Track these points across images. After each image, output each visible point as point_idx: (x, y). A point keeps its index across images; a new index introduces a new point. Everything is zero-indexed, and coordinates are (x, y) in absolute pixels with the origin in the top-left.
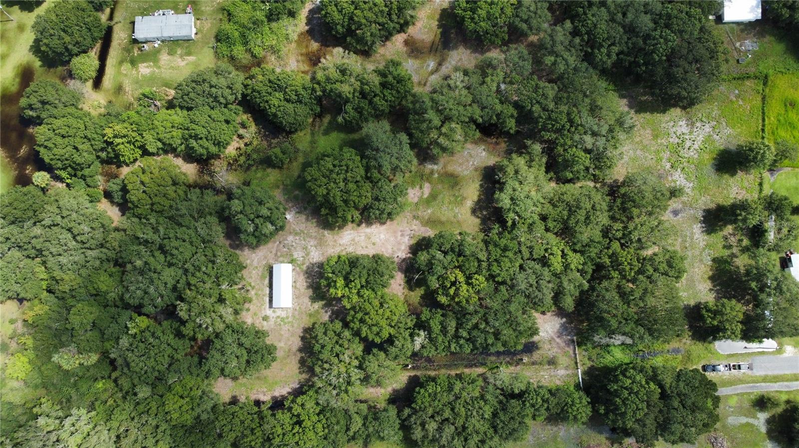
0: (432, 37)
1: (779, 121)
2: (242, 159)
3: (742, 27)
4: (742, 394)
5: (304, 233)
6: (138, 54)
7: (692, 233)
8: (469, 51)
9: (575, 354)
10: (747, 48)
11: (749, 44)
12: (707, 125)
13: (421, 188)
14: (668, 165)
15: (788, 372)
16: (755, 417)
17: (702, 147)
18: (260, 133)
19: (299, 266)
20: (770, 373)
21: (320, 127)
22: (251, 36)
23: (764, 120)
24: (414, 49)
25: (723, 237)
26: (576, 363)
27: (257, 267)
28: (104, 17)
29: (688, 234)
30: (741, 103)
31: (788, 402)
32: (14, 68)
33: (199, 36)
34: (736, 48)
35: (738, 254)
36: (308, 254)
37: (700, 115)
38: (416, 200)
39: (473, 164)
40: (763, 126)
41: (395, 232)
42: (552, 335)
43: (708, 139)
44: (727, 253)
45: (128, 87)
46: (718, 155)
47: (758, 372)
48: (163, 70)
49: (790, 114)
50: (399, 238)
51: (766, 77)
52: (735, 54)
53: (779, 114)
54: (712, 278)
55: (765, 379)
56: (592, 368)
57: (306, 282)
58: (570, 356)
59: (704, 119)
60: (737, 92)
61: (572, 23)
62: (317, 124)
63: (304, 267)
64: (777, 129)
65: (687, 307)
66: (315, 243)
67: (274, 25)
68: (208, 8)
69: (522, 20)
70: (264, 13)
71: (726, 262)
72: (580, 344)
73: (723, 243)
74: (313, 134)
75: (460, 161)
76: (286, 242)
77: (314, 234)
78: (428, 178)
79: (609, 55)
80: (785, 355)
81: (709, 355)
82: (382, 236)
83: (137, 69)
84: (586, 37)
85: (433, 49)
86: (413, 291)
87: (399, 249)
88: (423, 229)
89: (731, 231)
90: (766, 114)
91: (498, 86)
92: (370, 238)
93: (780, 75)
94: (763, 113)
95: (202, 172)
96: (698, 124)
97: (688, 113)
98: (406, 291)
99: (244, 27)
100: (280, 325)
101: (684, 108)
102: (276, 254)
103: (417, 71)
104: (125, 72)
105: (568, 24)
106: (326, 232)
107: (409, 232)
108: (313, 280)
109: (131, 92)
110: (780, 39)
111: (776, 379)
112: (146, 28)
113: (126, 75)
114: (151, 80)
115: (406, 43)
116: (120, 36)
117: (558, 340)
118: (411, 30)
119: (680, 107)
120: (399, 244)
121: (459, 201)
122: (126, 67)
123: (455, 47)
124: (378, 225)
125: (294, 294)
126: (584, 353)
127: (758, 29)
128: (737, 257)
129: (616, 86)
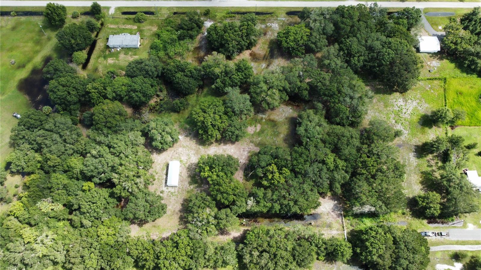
0: (265, 53)
1: (454, 101)
2: (158, 107)
3: (431, 55)
4: (444, 251)
5: (188, 147)
6: (108, 54)
7: (409, 158)
8: (284, 60)
9: (343, 222)
10: (434, 65)
11: (435, 63)
12: (414, 102)
13: (255, 126)
14: (394, 122)
15: (471, 239)
16: (453, 265)
17: (412, 113)
18: (169, 95)
19: (184, 164)
20: (460, 239)
21: (201, 93)
22: (169, 46)
23: (445, 100)
24: (254, 57)
25: (427, 161)
26: (343, 227)
27: (160, 164)
28: (93, 36)
29: (407, 158)
30: (432, 91)
31: (473, 257)
32: (42, 57)
33: (141, 46)
34: (428, 65)
35: (436, 170)
36: (189, 158)
37: (410, 97)
38: (252, 133)
39: (285, 116)
40: (446, 103)
41: (240, 149)
42: (329, 210)
43: (415, 109)
44: (429, 169)
45: (101, 69)
46: (422, 117)
47: (452, 238)
48: (120, 62)
49: (460, 98)
50: (242, 152)
51: (445, 79)
52: (428, 67)
53: (454, 98)
54: (422, 183)
55: (457, 243)
56: (352, 231)
57: (187, 174)
58: (339, 223)
59: (412, 99)
60: (430, 86)
61: (339, 45)
62: (200, 92)
63: (187, 165)
64: (453, 105)
65: (408, 198)
66: (194, 152)
67: (182, 42)
68: (148, 34)
69: (312, 43)
70: (177, 36)
71: (429, 174)
72: (345, 216)
73: (427, 164)
74: (197, 96)
75: (278, 114)
76: (177, 151)
77: (194, 148)
78: (260, 122)
79: (359, 61)
80: (468, 229)
81: (423, 226)
82: (232, 151)
83: (107, 61)
84: (346, 51)
85: (265, 58)
86: (248, 181)
87: (241, 158)
88: (255, 148)
89: (431, 158)
90: (447, 97)
91: (299, 73)
92: (225, 151)
93: (453, 79)
94: (445, 97)
95: (135, 113)
96: (410, 101)
97: (403, 95)
98: (244, 181)
99: (165, 42)
100: (170, 196)
101: (401, 93)
102: (171, 157)
103: (256, 68)
104: (100, 62)
105: (337, 46)
106: (201, 147)
107: (248, 149)
108: (191, 172)
109: (102, 71)
110: (452, 61)
111: (464, 243)
112: (115, 41)
113: (100, 63)
114: (114, 66)
115: (251, 54)
116: (100, 45)
117: (332, 213)
118: (253, 49)
119: (399, 92)
120: (242, 155)
121: (277, 134)
122: (101, 60)
123: (277, 58)
124: (230, 145)
125: (180, 179)
126: (348, 221)
127: (439, 56)
128: (436, 172)
129: (363, 80)
